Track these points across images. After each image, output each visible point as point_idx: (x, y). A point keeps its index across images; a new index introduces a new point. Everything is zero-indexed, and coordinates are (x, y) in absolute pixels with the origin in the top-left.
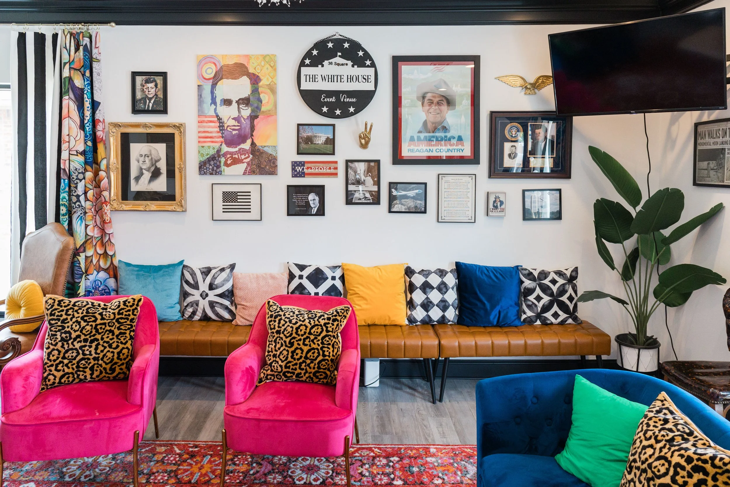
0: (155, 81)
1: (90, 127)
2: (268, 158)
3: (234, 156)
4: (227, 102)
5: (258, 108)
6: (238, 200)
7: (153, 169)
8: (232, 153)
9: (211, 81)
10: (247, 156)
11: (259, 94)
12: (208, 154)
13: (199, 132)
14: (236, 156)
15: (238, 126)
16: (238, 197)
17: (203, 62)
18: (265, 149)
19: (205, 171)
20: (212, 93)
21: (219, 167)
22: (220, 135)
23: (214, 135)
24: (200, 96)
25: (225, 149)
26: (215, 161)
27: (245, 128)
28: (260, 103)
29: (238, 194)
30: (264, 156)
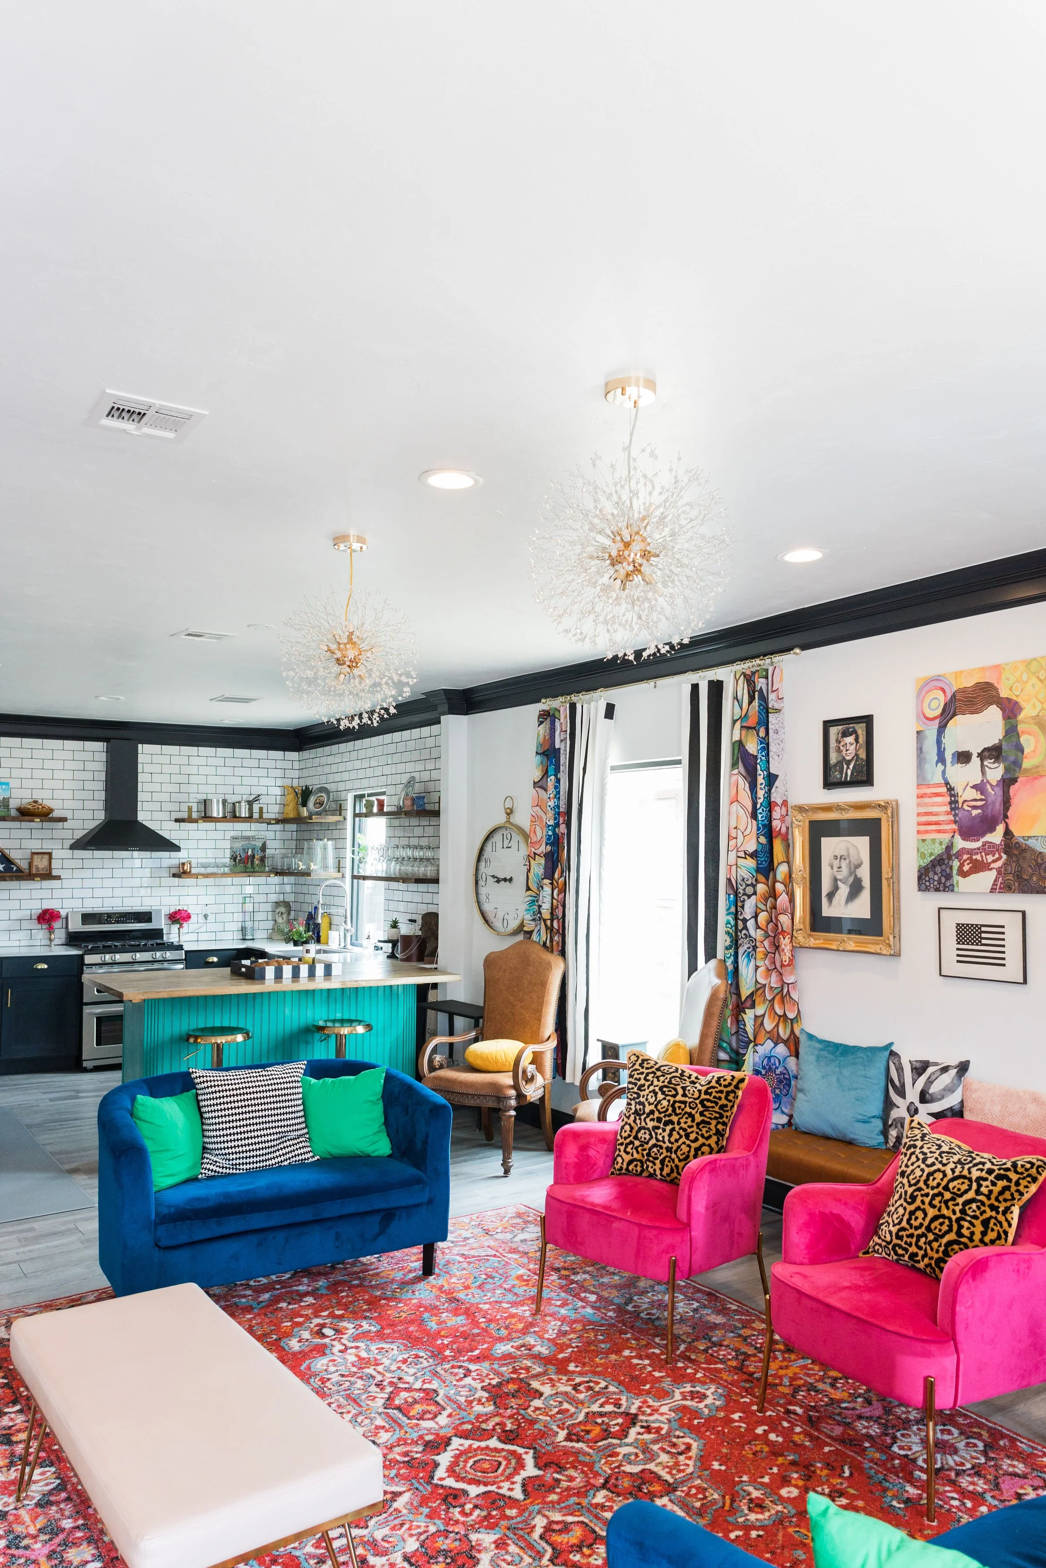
0: (855, 732)
1: (764, 814)
2: (1036, 861)
3: (974, 857)
4: (963, 757)
5: (1017, 764)
6: (984, 942)
7: (851, 879)
8: (971, 852)
9: (937, 721)
10: (997, 856)
11: (1018, 737)
12: (931, 854)
13: (919, 814)
14: (978, 857)
15: (981, 800)
16: (983, 935)
17: (926, 689)
18: (1031, 843)
19: (927, 884)
20: (939, 742)
21: (949, 877)
22: (951, 817)
23: (942, 818)
24: (920, 750)
25: (960, 843)
26: (944, 867)
27: (994, 803)
28: (1020, 754)
29: (983, 929)
30: (1028, 855)
